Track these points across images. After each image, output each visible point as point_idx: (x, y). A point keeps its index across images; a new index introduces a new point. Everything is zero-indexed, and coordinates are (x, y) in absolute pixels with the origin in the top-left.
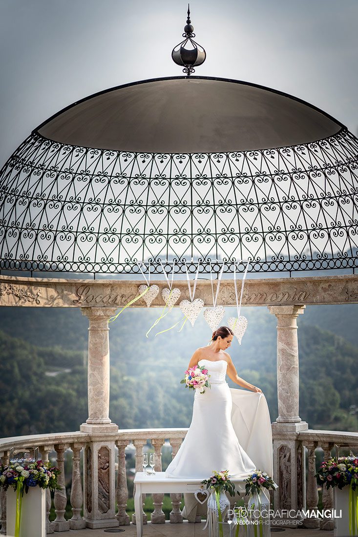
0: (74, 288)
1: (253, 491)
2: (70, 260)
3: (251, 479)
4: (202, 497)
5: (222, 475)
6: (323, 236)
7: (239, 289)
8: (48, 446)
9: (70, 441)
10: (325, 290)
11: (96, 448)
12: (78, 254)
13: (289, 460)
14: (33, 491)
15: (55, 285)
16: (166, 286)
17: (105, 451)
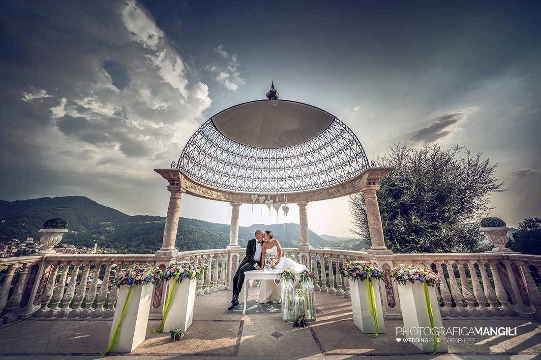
0: (227, 194)
1: (305, 280)
2: (227, 184)
3: (303, 273)
4: (278, 282)
5: (288, 271)
6: (316, 176)
7: (286, 197)
8: (211, 254)
9: (221, 252)
10: (318, 194)
11: (232, 255)
12: (230, 183)
13: (306, 261)
14: (186, 281)
15: (220, 191)
16: (260, 196)
17: (235, 256)
